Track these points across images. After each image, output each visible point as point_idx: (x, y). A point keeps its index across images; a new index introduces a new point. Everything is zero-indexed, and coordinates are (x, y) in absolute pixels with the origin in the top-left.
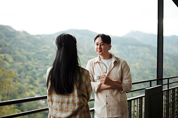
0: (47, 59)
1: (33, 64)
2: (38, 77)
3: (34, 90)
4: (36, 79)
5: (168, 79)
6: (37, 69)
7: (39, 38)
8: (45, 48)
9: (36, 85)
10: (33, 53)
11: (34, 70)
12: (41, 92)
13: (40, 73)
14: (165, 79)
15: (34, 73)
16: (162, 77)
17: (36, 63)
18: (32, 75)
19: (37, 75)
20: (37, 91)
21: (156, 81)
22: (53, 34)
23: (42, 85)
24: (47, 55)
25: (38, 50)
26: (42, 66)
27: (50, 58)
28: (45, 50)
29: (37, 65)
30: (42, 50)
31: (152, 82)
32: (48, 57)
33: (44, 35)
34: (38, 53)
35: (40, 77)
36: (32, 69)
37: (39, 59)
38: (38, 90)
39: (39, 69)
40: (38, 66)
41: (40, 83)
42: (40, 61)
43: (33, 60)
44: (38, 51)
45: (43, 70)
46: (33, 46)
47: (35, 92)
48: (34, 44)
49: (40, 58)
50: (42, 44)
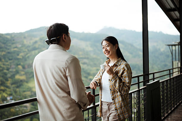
0: (18, 59)
1: (4, 64)
2: (10, 78)
3: (6, 92)
4: (7, 80)
5: (153, 74)
6: (8, 69)
7: (9, 37)
8: (16, 47)
9: (7, 87)
10: (4, 53)
11: (5, 71)
12: (14, 94)
13: (12, 74)
14: (151, 74)
15: (6, 74)
16: (149, 72)
17: (7, 63)
18: (3, 76)
19: (9, 75)
20: (9, 93)
21: (143, 77)
22: (24, 33)
23: (13, 86)
24: (18, 55)
25: (9, 49)
26: (13, 66)
27: (21, 57)
28: (15, 49)
29: (8, 65)
30: (12, 50)
31: (140, 77)
32: (19, 57)
33: (14, 33)
34: (9, 53)
35: (12, 78)
36: (2, 70)
37: (10, 60)
38: (10, 91)
39: (11, 70)
40: (9, 67)
41: (12, 84)
42: (11, 61)
43: (3, 60)
44: (9, 51)
45: (14, 70)
46: (3, 45)
47: (7, 93)
48: (4, 43)
49: (11, 58)
50: (13, 44)
